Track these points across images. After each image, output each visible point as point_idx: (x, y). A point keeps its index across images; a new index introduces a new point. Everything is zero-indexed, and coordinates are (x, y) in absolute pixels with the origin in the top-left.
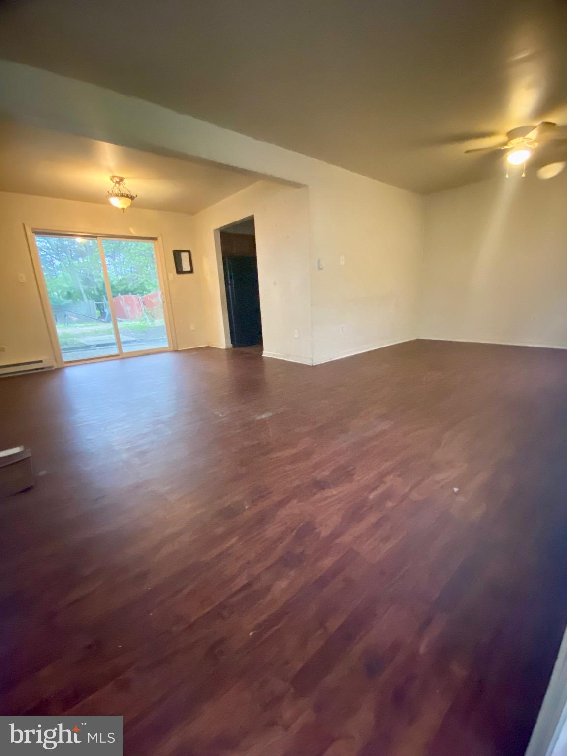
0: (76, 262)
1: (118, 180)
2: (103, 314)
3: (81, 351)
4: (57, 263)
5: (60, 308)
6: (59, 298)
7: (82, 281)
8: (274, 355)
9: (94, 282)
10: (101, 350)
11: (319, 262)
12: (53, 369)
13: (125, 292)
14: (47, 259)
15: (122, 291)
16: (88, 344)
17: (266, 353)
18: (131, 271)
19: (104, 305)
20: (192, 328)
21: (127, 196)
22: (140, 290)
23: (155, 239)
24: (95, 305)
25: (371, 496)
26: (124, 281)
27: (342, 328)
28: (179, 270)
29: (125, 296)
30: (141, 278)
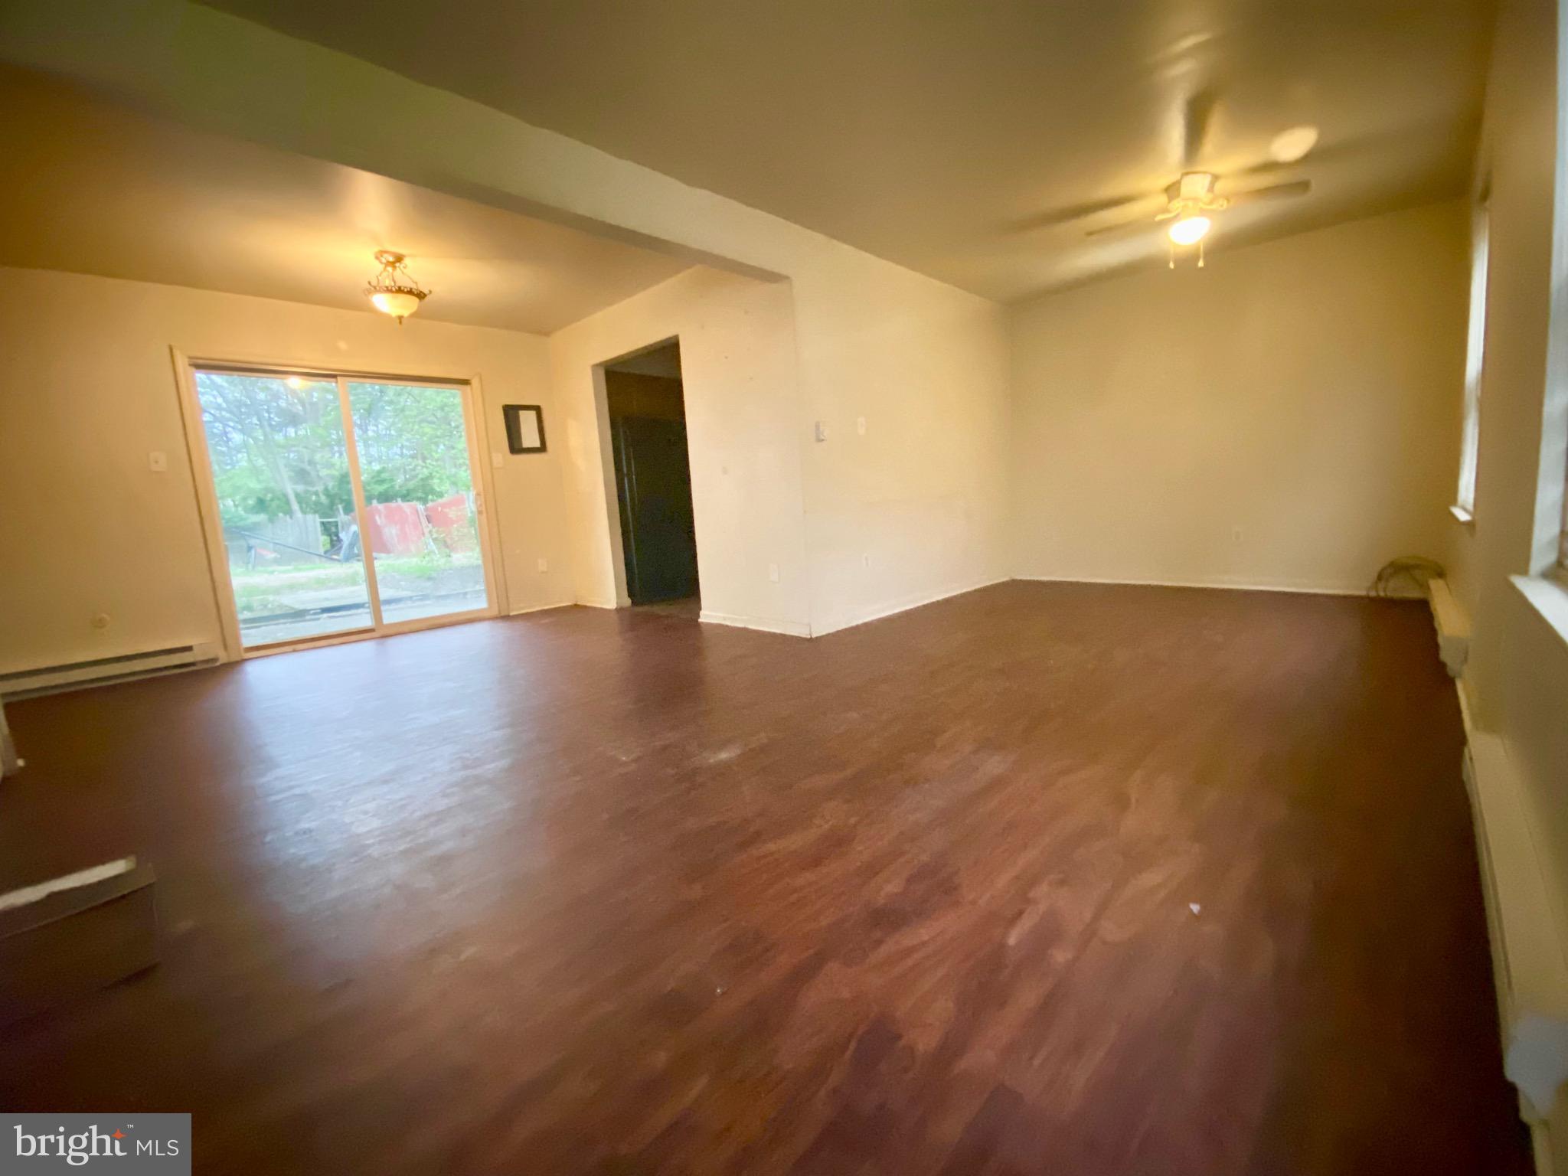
0: (279, 437)
1: (391, 259)
2: (335, 542)
3: (285, 623)
4: (237, 438)
5: (240, 531)
6: (237, 511)
7: (292, 474)
8: (725, 619)
9: (318, 476)
10: (333, 620)
11: (817, 426)
12: (218, 664)
13: (385, 498)
14: (215, 431)
15: (380, 494)
16: (301, 607)
17: (709, 615)
18: (402, 455)
19: (340, 524)
20: (542, 565)
21: (410, 292)
22: (422, 491)
23: (465, 382)
24: (318, 525)
25: (1012, 940)
26: (384, 476)
27: (866, 559)
28: (516, 446)
29: (386, 504)
30: (423, 467)
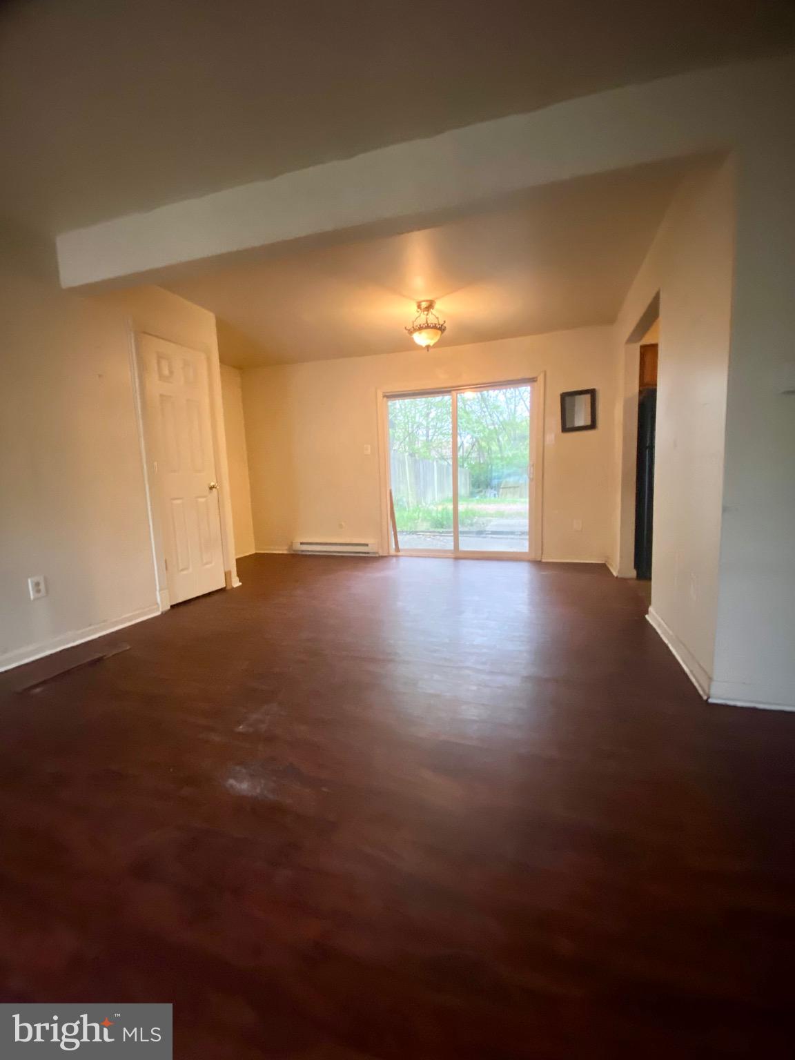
1: (427, 306)
12: (377, 555)
21: (435, 327)
23: (533, 380)
28: (568, 426)
